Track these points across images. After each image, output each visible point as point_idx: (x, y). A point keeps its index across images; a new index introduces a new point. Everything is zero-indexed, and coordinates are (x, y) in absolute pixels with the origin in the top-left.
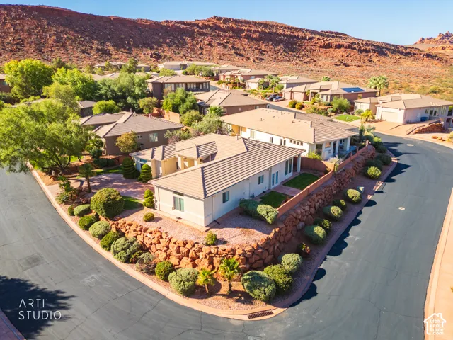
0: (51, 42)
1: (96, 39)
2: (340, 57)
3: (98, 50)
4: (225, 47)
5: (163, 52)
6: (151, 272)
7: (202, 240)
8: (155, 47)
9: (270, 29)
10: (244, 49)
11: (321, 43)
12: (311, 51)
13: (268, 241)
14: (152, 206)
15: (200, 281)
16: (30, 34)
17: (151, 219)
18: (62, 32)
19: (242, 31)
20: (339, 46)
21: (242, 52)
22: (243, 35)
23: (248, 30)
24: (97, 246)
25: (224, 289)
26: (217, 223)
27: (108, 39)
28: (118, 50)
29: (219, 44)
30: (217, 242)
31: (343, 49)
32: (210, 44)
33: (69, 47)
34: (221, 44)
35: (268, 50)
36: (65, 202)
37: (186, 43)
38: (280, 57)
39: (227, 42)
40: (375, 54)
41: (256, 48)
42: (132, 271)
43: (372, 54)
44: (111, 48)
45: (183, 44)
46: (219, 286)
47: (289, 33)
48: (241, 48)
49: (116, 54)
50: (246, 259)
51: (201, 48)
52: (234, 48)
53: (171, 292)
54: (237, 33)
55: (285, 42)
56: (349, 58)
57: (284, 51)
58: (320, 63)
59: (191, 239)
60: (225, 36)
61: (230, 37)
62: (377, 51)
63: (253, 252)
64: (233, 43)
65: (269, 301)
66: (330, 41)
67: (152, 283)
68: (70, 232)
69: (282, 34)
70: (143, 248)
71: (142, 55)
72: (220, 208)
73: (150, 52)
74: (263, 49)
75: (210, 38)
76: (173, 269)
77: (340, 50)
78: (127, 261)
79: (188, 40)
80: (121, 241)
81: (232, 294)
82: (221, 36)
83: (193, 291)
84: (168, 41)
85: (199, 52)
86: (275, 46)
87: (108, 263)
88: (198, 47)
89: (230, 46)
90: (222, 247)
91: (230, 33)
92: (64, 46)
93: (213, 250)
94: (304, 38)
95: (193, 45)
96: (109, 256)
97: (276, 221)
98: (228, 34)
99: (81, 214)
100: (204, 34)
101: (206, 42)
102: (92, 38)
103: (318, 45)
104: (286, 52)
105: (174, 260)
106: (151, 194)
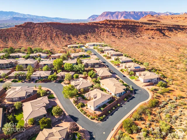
0: (54, 36)
1: (67, 33)
2: (152, 34)
3: (68, 37)
4: (109, 32)
5: (88, 35)
6: (87, 116)
7: (93, 113)
8: (85, 33)
9: (126, 23)
10: (116, 32)
11: (145, 28)
12: (141, 31)
13: (101, 113)
14: (87, 106)
15: (93, 118)
16: (48, 33)
17: (87, 108)
18: (57, 31)
19: (116, 25)
20: (152, 30)
21: (115, 34)
22: (116, 26)
23: (118, 25)
24: (80, 111)
25: (95, 119)
26: (95, 110)
27: (71, 32)
28: (74, 37)
29: (107, 31)
30: (95, 113)
31: (153, 31)
32: (104, 31)
33: (60, 37)
34: (108, 31)
35: (124, 32)
36: (74, 103)
37: (96, 31)
38: (129, 35)
39: (110, 30)
40: (167, 31)
41: (120, 32)
42: (85, 115)
43: (166, 31)
44: (71, 36)
45: (94, 31)
46: (95, 118)
47: (133, 24)
48: (115, 32)
49: (73, 38)
50: (98, 116)
51: (101, 33)
52: (112, 32)
53: (89, 119)
54: (114, 26)
55: (131, 28)
56: (155, 35)
57: (130, 32)
58: (143, 37)
59: (92, 112)
60: (109, 27)
61: (111, 27)
62: (169, 29)
63: (99, 115)
64: (112, 30)
65: (100, 121)
66: (149, 27)
67: (87, 117)
68: (76, 109)
69: (130, 25)
70: (86, 113)
71: (81, 38)
72: (96, 108)
73: (83, 36)
74: (123, 32)
75: (104, 28)
76: (90, 116)
77: (152, 31)
78: (84, 114)
79: (96, 30)
80: (83, 111)
81: (96, 120)
82: (108, 27)
83: (92, 119)
84: (90, 31)
85: (100, 34)
86: (127, 30)
87: (82, 114)
88: (99, 32)
89: (111, 31)
90: (96, 114)
91: (111, 26)
92: (58, 37)
93: (94, 114)
94: (139, 26)
95: (98, 32)
96: (82, 113)
97: (103, 110)
98: (110, 26)
99: (77, 106)
100: (102, 27)
101: (102, 30)
102: (66, 33)
103: (144, 29)
104: (131, 33)
105: (90, 115)
106: (87, 104)
